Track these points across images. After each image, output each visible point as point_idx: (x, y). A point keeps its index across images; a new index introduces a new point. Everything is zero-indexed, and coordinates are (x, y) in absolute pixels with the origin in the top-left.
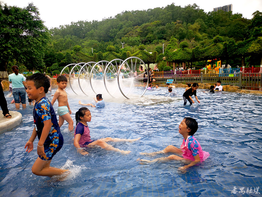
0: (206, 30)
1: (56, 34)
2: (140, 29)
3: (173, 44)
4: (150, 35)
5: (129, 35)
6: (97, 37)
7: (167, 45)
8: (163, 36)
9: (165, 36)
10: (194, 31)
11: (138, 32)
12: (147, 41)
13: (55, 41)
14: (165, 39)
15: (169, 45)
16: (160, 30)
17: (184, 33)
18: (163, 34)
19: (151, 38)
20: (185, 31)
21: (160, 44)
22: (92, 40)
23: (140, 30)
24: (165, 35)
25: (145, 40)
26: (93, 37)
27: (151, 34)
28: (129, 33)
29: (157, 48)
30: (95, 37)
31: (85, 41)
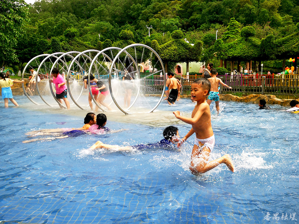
0: (290, 10)
1: (44, 11)
2: (180, 5)
3: (233, 31)
4: (196, 16)
5: (162, 14)
6: (110, 17)
7: (224, 33)
8: (218, 18)
9: (222, 17)
10: (271, 11)
11: (177, 10)
12: (191, 25)
13: (42, 22)
14: (221, 23)
15: (227, 32)
16: (214, 7)
17: (254, 13)
18: (218, 14)
19: (197, 21)
20: (255, 11)
21: (212, 30)
22: (102, 22)
23: (180, 7)
24: (221, 15)
25: (188, 23)
26: (103, 16)
27: (197, 13)
28: (161, 12)
29: (206, 38)
30: (107, 16)
31: (90, 23)
